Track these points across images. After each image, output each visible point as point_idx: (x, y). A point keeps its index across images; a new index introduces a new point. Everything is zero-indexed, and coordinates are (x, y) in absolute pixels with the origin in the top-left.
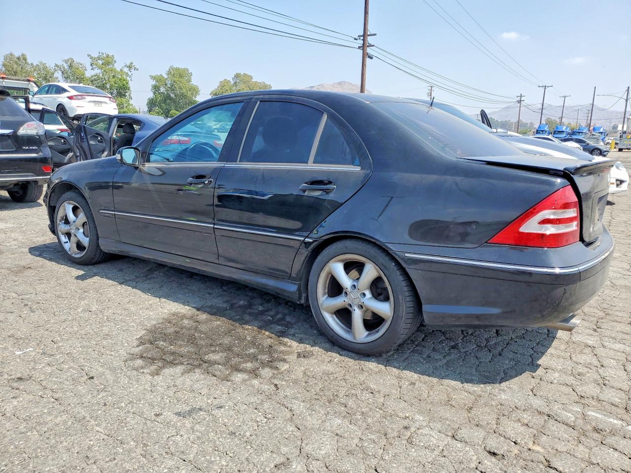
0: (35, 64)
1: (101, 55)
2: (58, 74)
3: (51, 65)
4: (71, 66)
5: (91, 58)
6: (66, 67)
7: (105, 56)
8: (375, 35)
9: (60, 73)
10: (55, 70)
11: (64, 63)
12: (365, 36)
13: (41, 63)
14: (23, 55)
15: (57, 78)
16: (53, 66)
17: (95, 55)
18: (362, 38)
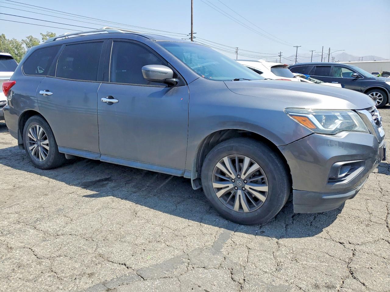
0: (10, 40)
1: (48, 33)
2: (24, 45)
3: (19, 40)
4: (31, 40)
5: (43, 35)
6: (28, 41)
7: (50, 34)
8: (196, 33)
9: (25, 44)
10: (22, 43)
11: (27, 39)
12: (192, 33)
13: (14, 39)
14: (3, 35)
15: (23, 47)
16: (20, 40)
17: (45, 34)
18: (191, 34)
